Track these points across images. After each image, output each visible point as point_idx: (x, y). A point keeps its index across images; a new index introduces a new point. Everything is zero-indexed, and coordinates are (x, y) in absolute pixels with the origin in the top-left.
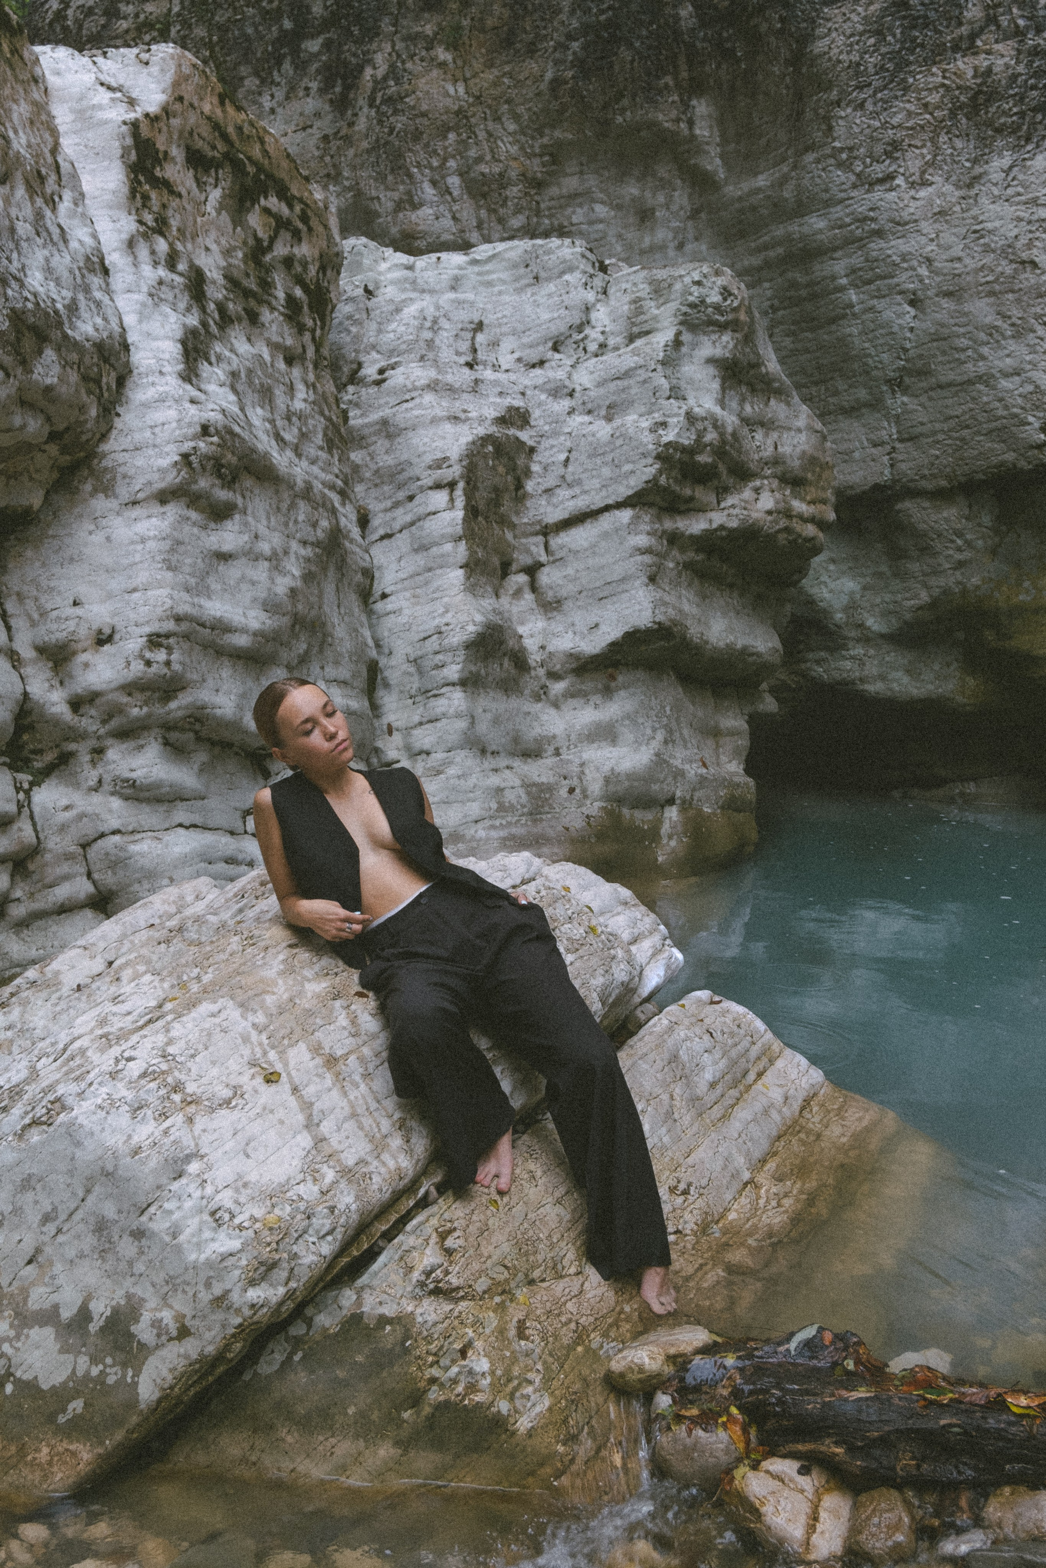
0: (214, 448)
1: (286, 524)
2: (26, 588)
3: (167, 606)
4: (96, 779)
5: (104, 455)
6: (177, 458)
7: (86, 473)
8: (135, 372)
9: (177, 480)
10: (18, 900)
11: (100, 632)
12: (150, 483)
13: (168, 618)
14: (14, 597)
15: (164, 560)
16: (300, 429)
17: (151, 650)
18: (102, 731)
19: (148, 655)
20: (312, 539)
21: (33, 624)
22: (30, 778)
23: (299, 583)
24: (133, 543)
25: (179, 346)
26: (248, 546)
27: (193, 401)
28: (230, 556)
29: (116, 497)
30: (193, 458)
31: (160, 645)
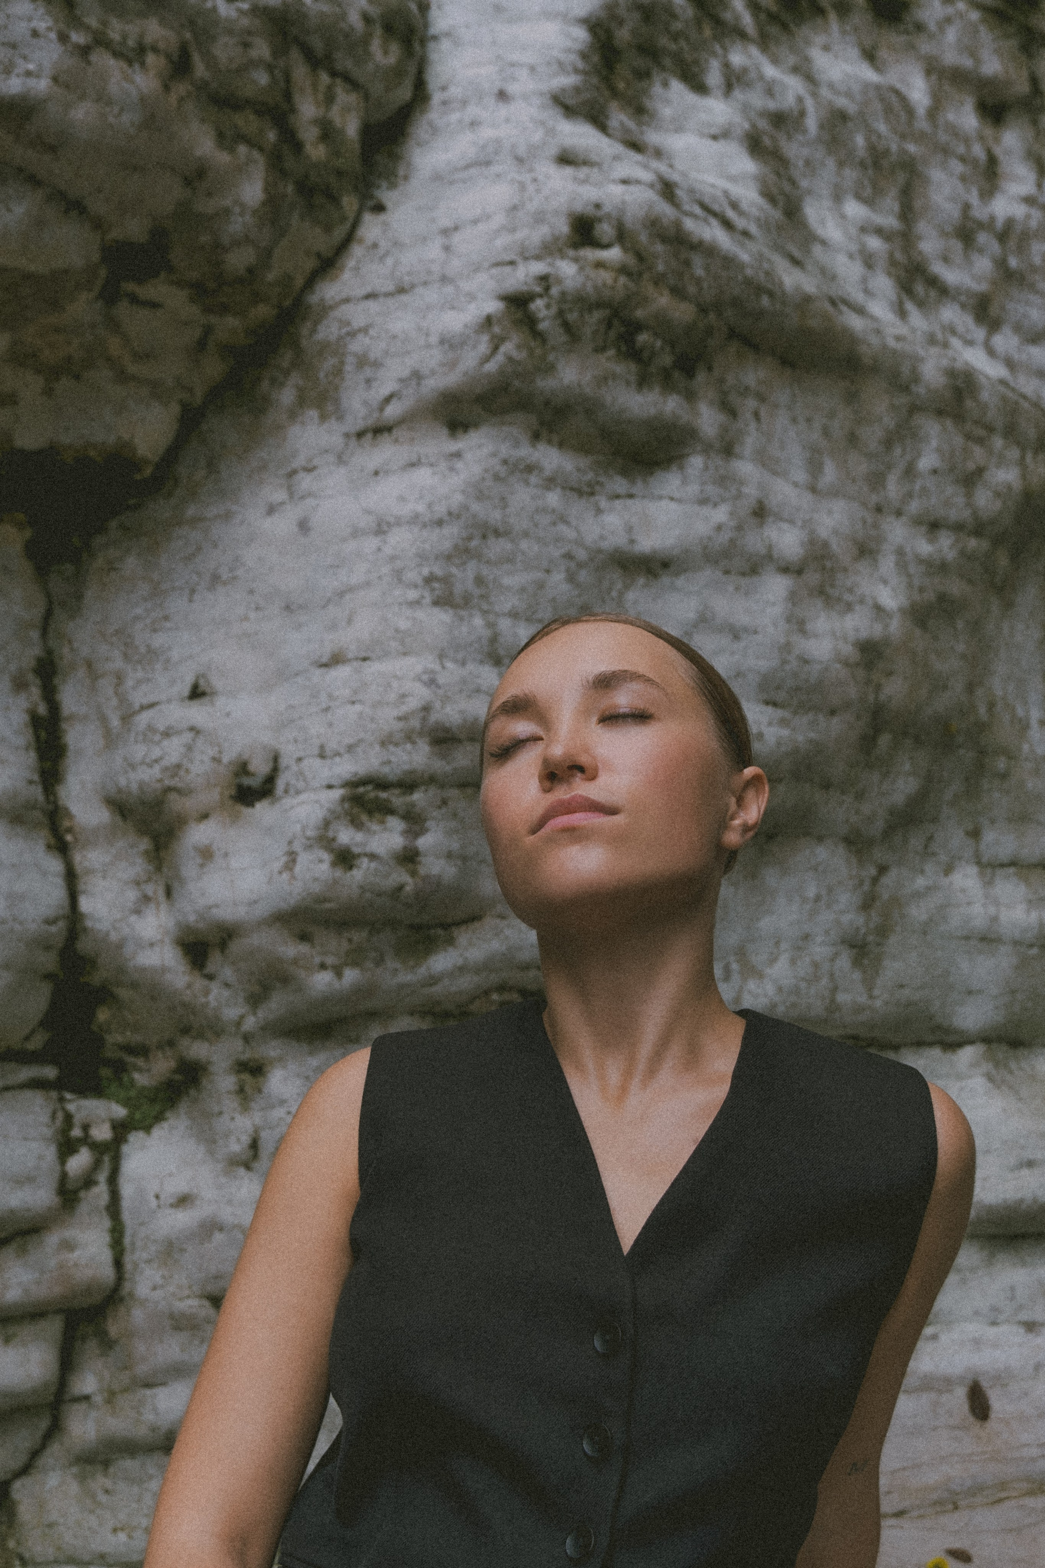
0: (606, 277)
1: (877, 480)
2: (103, 649)
3: (413, 704)
4: (246, 1140)
5: (325, 310)
6: (493, 306)
7: (286, 358)
8: (437, 98)
9: (491, 367)
10: (87, 1398)
11: (243, 768)
12: (417, 376)
13: (409, 737)
14: (81, 672)
15: (429, 580)
16: (1001, 264)
17: (356, 824)
18: (250, 1023)
19: (346, 836)
20: (958, 511)
21: (111, 740)
22: (120, 1111)
23: (895, 627)
24: (356, 533)
25: (581, 34)
26: (724, 537)
27: (566, 159)
28: (666, 565)
29: (340, 418)
30: (539, 305)
31: (384, 810)
